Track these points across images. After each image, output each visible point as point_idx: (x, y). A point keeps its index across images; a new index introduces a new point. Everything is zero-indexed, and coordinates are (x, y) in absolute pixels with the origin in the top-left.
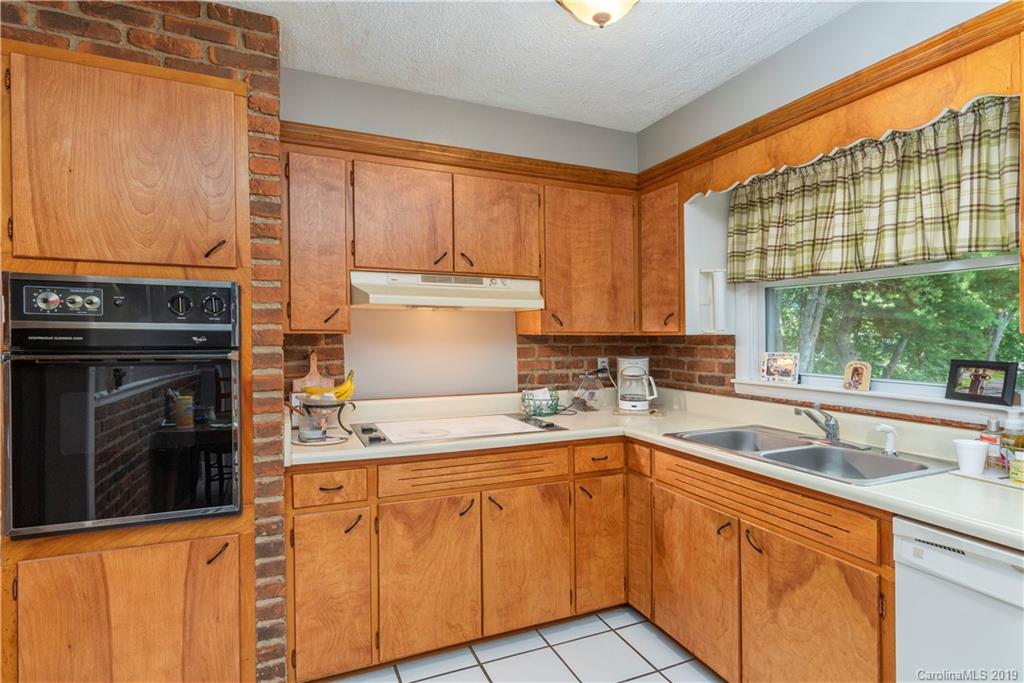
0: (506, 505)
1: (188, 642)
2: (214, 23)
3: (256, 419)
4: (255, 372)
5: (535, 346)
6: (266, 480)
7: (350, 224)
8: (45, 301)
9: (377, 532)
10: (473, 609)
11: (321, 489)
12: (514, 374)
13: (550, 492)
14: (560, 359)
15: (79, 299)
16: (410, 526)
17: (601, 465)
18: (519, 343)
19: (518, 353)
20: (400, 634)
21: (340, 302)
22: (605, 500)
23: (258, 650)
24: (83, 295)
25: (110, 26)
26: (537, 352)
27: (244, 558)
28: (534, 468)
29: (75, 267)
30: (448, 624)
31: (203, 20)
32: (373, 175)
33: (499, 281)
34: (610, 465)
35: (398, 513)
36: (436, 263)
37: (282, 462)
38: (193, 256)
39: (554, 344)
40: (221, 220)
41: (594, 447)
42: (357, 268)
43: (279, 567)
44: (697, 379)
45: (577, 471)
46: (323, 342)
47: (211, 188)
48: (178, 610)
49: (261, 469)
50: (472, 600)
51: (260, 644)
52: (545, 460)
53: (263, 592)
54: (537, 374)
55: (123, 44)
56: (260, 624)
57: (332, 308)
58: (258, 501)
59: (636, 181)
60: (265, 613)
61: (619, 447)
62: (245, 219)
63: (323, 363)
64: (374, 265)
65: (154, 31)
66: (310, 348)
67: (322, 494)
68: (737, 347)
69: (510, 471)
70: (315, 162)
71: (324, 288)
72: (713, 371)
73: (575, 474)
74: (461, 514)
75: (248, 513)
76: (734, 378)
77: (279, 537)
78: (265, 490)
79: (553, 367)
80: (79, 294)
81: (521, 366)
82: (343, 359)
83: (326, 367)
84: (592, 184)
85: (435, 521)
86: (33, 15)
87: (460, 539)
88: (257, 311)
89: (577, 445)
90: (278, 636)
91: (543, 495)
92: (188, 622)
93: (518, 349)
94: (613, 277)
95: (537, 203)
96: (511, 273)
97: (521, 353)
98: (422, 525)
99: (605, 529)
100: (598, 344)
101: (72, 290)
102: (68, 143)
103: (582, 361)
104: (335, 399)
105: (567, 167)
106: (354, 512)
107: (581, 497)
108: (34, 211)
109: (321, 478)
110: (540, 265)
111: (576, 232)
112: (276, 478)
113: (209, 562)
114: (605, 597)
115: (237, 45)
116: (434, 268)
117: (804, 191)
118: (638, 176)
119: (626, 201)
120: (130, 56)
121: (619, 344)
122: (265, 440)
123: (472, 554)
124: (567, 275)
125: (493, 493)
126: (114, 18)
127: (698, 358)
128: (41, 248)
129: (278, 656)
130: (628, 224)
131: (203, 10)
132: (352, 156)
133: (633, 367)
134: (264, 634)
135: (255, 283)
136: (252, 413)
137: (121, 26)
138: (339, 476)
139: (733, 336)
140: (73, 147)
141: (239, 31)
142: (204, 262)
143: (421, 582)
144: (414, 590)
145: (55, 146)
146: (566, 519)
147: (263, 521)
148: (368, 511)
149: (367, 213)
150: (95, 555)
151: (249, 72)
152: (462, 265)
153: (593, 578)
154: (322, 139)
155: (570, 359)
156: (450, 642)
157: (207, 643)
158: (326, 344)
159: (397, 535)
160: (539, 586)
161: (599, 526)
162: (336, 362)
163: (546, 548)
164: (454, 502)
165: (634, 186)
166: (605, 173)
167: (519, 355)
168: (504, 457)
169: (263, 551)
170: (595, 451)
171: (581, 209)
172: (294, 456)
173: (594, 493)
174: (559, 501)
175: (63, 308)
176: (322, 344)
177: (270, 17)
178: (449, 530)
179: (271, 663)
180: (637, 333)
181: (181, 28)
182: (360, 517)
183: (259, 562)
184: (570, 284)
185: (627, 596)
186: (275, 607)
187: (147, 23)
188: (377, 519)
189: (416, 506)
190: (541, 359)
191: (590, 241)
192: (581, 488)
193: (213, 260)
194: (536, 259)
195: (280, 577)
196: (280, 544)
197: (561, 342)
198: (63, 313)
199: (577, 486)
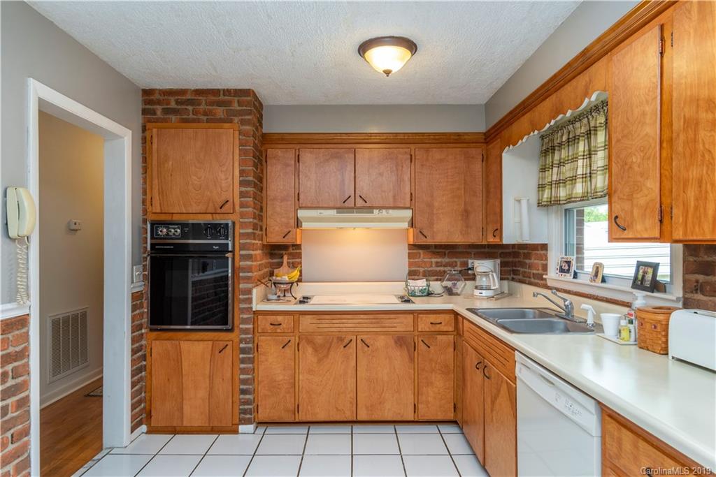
0: (372, 345)
1: (211, 388)
2: (226, 97)
3: (241, 286)
4: (241, 263)
5: (421, 251)
6: (245, 316)
7: (297, 184)
8: (161, 231)
9: (298, 350)
10: (351, 403)
11: (271, 324)
12: (406, 270)
13: (400, 341)
14: (439, 260)
15: (173, 230)
16: (316, 350)
17: (438, 328)
18: (409, 249)
19: (409, 257)
20: (309, 407)
21: (291, 227)
22: (440, 350)
23: (240, 399)
24: (174, 228)
25: (186, 109)
26: (422, 256)
27: (235, 352)
28: (390, 325)
29: (172, 216)
30: (337, 408)
31: (222, 98)
32: (309, 155)
33: (384, 211)
34: (445, 329)
35: (310, 342)
36: (344, 202)
37: (252, 308)
38: (215, 209)
39: (435, 250)
40: (227, 191)
41: (432, 316)
42: (301, 208)
43: (252, 361)
44: (532, 276)
45: (420, 330)
46: (291, 249)
47: (223, 177)
48: (207, 372)
49: (243, 311)
50: (350, 398)
51: (242, 396)
52: (398, 321)
53: (243, 371)
54: (421, 270)
55: (191, 116)
56: (241, 387)
57: (287, 230)
58: (241, 326)
59: (484, 137)
60: (244, 382)
61: (451, 317)
62: (237, 189)
63: (291, 261)
64: (309, 205)
65: (203, 107)
66: (284, 252)
67: (272, 327)
68: (549, 252)
69: (375, 325)
70: (279, 153)
71: (283, 219)
72: (538, 270)
73: (418, 332)
74: (345, 347)
75: (236, 331)
76: (547, 274)
77: (250, 345)
78: (245, 321)
79: (434, 266)
80: (173, 228)
81: (410, 265)
82: (301, 258)
83: (293, 263)
84: (450, 143)
85: (329, 349)
86: (160, 110)
87: (343, 361)
88: (242, 233)
89: (420, 313)
90: (249, 394)
91: (396, 342)
92: (211, 377)
93: (409, 253)
94: (465, 204)
95: (409, 161)
96: (392, 206)
97: (410, 256)
98: (323, 350)
99: (439, 369)
100: (468, 250)
101: (170, 226)
102: (171, 163)
103: (456, 262)
104: (287, 279)
105: (429, 134)
106: (287, 339)
107: (422, 347)
108: (159, 194)
109: (272, 318)
110: (411, 200)
111: (438, 176)
112: (249, 316)
113: (220, 352)
114: (439, 413)
115: (236, 106)
116: (343, 205)
117: (568, 142)
118: (485, 134)
119: (476, 152)
120: (194, 121)
121: (486, 250)
122: (245, 297)
123: (351, 371)
124: (430, 206)
125: (364, 337)
126: (187, 105)
127: (532, 261)
128: (161, 210)
129: (249, 404)
130: (478, 167)
131: (222, 92)
132: (298, 146)
133: (483, 266)
134: (243, 392)
135: (241, 220)
136: (239, 283)
137: (190, 108)
138: (280, 318)
139: (546, 244)
140: (172, 165)
141: (236, 99)
142: (219, 211)
143: (321, 381)
144: (317, 385)
145: (166, 165)
146: (412, 359)
147: (243, 336)
148: (294, 340)
149: (306, 177)
150: (177, 342)
151: (240, 118)
152: (360, 203)
153: (430, 399)
154: (282, 139)
155: (446, 260)
156: (338, 419)
157: (218, 390)
158: (293, 250)
159: (308, 353)
160: (393, 397)
161: (435, 367)
162: (297, 260)
163: (397, 375)
164: (340, 339)
165: (483, 141)
166: (458, 134)
167: (409, 258)
168: (371, 316)
169: (243, 351)
170: (432, 318)
171: (441, 160)
172: (257, 306)
173: (432, 345)
174: (407, 347)
175: (168, 234)
176: (291, 250)
177: (249, 90)
178: (337, 355)
179: (246, 407)
180: (484, 243)
181: (212, 103)
182: (289, 341)
183: (241, 356)
184: (433, 211)
185: (455, 416)
186: (248, 379)
187: (199, 105)
188: (298, 344)
189: (319, 340)
190: (425, 260)
191: (447, 182)
192: (422, 341)
193: (223, 210)
194: (409, 196)
195: (251, 365)
196: (250, 348)
197: (440, 249)
198: (167, 236)
199: (420, 339)
